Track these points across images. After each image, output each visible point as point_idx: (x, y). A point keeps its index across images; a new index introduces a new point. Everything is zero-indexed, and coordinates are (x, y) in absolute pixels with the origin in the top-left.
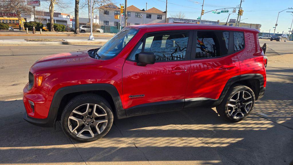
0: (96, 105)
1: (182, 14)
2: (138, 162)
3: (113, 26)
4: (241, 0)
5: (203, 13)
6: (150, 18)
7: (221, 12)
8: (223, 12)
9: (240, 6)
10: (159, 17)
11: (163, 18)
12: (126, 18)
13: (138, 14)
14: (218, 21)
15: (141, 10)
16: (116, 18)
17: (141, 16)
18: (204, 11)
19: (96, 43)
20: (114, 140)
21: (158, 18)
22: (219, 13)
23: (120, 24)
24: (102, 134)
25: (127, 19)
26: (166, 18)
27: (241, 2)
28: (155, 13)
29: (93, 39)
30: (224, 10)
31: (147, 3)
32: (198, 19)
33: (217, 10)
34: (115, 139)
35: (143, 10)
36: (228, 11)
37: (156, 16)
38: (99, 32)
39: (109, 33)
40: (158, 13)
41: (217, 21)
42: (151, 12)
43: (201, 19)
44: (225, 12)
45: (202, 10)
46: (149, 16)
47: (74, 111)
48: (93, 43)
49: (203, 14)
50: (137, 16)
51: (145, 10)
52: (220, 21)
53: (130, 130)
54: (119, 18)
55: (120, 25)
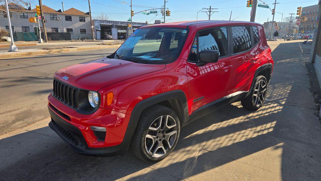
0: (168, 116)
1: (104, 16)
2: (228, 164)
3: (21, 31)
4: (165, 1)
5: (133, 14)
6: (70, 21)
7: (150, 13)
8: (152, 13)
9: (165, 7)
10: (82, 19)
11: (87, 19)
12: (44, 20)
13: (54, 15)
14: (147, 22)
15: (57, 11)
16: (32, 21)
17: (59, 18)
18: (133, 12)
19: (23, 55)
20: (183, 152)
21: (81, 21)
22: (148, 14)
23: (38, 28)
24: (172, 148)
25: (45, 22)
26: (91, 20)
27: (165, 2)
28: (76, 14)
29: (17, 50)
30: (152, 11)
31: (62, 3)
32: (128, 20)
33: (146, 11)
34: (182, 150)
35: (60, 11)
36: (156, 12)
37: (78, 19)
38: (6, 40)
39: (23, 41)
40: (79, 14)
41: (145, 23)
42: (69, 14)
43: (131, 21)
44: (154, 12)
45: (131, 10)
46: (68, 18)
47: (150, 128)
48: (19, 54)
49: (133, 16)
50: (53, 18)
51: (62, 11)
52: (148, 23)
53: (185, 138)
54: (35, 21)
55: (39, 30)
